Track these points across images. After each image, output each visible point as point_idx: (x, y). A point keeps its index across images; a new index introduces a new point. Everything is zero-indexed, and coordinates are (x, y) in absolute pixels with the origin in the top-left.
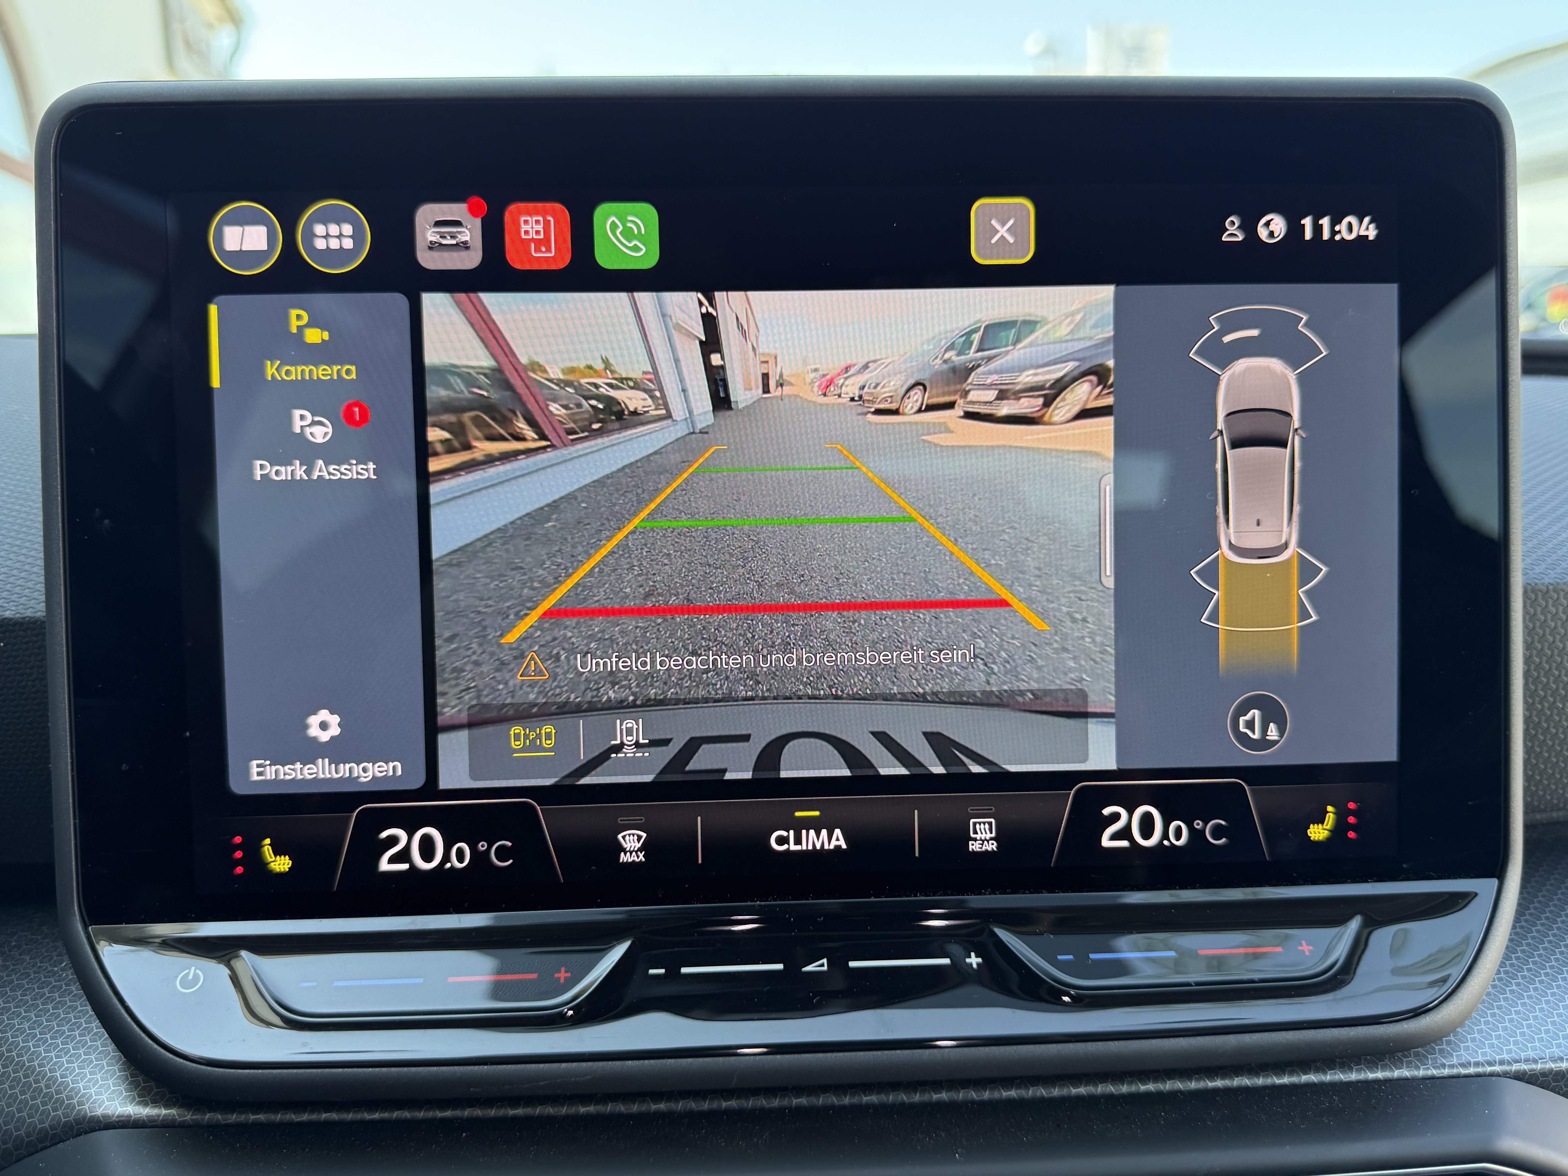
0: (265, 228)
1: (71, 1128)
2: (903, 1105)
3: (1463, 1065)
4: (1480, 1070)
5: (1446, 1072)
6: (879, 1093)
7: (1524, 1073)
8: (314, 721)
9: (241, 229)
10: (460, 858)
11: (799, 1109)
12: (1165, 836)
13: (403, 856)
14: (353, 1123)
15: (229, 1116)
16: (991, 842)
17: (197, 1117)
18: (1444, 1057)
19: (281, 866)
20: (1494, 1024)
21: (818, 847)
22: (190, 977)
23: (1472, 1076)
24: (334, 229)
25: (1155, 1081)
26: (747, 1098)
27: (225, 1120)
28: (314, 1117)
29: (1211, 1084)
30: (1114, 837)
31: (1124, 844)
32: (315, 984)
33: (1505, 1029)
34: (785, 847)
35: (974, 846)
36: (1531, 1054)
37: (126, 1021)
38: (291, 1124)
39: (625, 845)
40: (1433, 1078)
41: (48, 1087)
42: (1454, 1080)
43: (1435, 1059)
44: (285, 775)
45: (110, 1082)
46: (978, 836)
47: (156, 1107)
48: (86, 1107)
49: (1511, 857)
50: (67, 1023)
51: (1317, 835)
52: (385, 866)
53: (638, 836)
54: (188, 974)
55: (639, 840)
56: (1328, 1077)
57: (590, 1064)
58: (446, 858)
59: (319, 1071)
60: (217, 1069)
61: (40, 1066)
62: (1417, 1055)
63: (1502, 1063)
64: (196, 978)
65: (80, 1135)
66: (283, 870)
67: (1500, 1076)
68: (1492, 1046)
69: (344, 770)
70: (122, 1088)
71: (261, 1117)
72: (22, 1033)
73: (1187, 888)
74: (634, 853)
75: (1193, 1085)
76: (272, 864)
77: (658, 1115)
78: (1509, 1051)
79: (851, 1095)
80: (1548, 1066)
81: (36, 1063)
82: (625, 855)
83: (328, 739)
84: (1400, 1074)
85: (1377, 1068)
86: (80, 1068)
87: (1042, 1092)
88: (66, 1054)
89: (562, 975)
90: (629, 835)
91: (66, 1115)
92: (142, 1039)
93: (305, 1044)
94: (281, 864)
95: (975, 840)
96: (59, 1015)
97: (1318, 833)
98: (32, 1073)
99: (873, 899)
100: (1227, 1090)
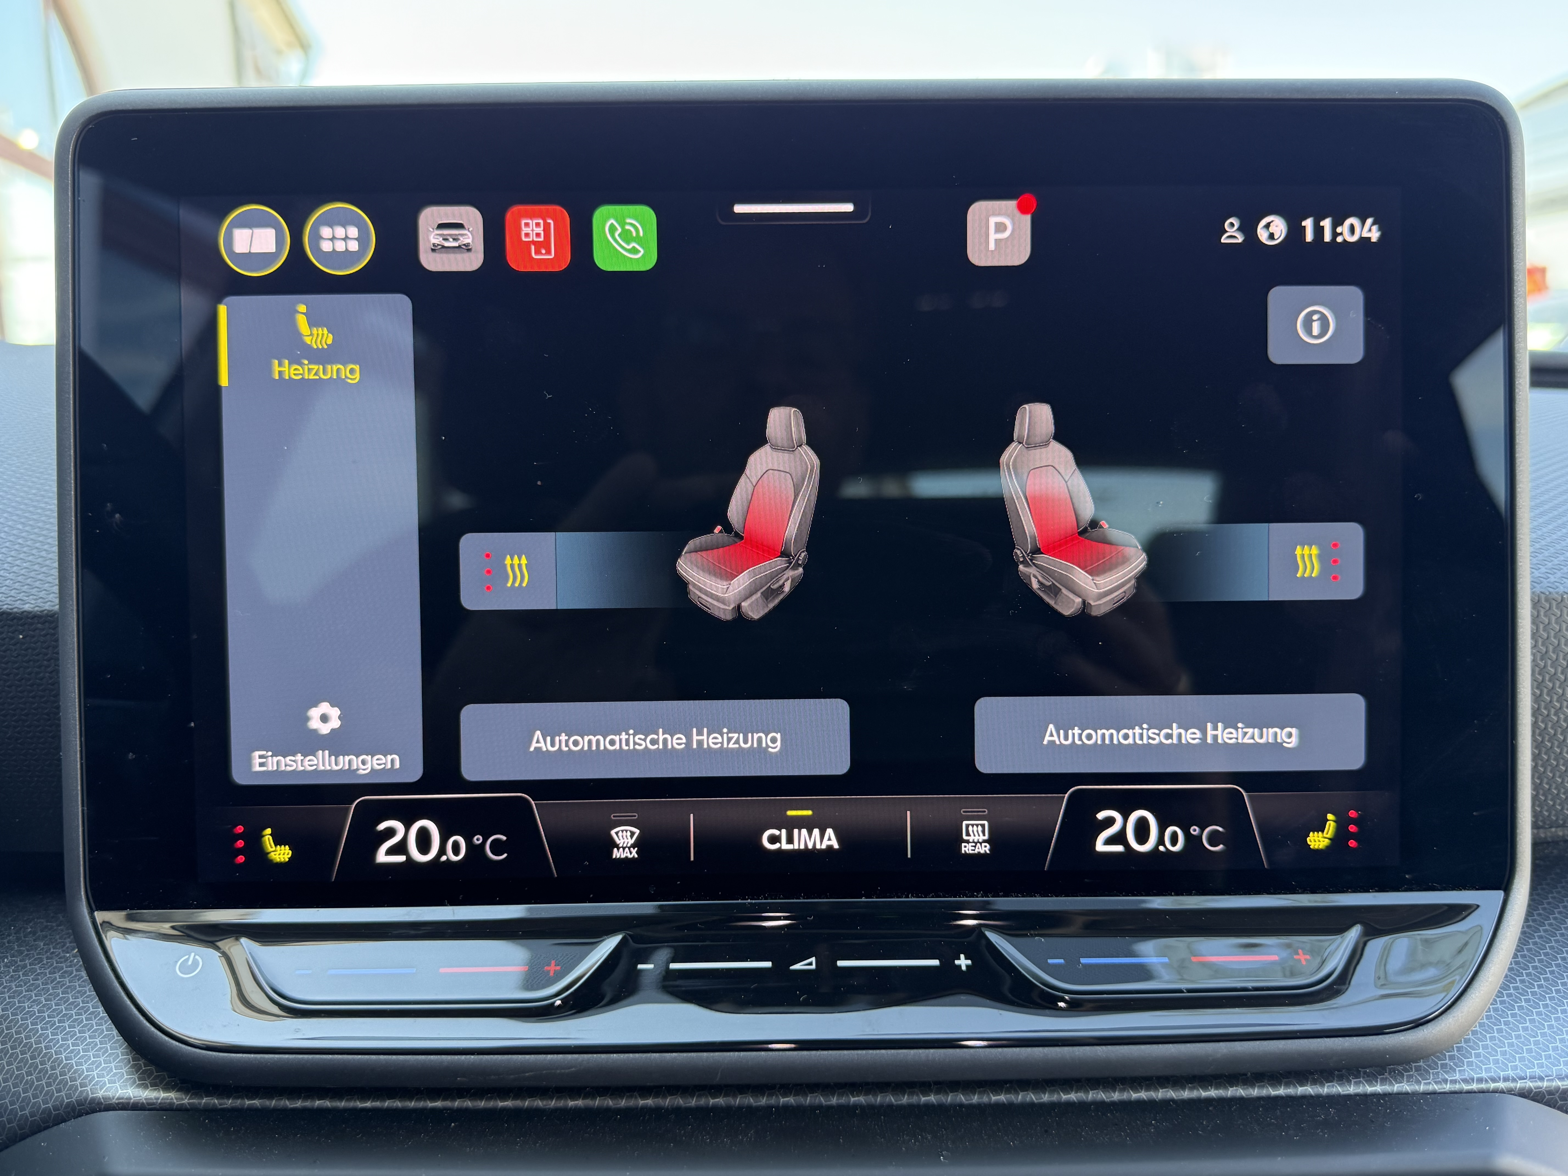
0: (274, 231)
1: (74, 1109)
2: (890, 1106)
3: (1465, 1081)
4: (1483, 1086)
5: (1448, 1087)
6: (866, 1094)
7: (1530, 1091)
8: (315, 713)
9: (251, 231)
10: (456, 851)
11: (786, 1108)
12: (1161, 841)
13: (400, 848)
14: (345, 1110)
15: (226, 1101)
16: (983, 844)
17: (195, 1101)
18: (1446, 1072)
19: (281, 856)
20: (1500, 1040)
21: (810, 846)
22: (190, 963)
23: (1475, 1092)
24: (340, 232)
25: (1148, 1089)
26: (735, 1096)
27: (220, 1105)
28: (308, 1104)
29: (1204, 1094)
30: (1109, 841)
31: (1119, 848)
32: (310, 972)
33: (1511, 1045)
34: (777, 846)
35: (966, 849)
36: (1537, 1071)
37: (126, 1004)
38: (285, 1111)
39: (618, 841)
40: (1434, 1093)
41: (53, 1068)
42: (1456, 1095)
43: (1437, 1073)
44: (286, 766)
45: (113, 1065)
46: (971, 839)
47: (155, 1089)
48: (88, 1088)
49: (1518, 869)
50: (76, 1007)
51: (1317, 843)
52: (382, 857)
53: (630, 831)
54: (188, 959)
55: (632, 837)
56: (1326, 1090)
57: (576, 1056)
58: (442, 851)
59: (310, 1056)
60: (211, 1053)
61: (47, 1048)
62: (1418, 1069)
63: (1506, 1079)
64: (195, 963)
65: (80, 1115)
66: (283, 860)
67: (1504, 1093)
68: (1496, 1062)
69: (343, 762)
70: (123, 1071)
71: (256, 1103)
72: (31, 1016)
73: (1182, 895)
74: (627, 849)
75: (1186, 1094)
76: (272, 854)
77: (645, 1110)
78: (1515, 1068)
79: (838, 1095)
80: (1554, 1084)
81: (43, 1045)
82: (618, 849)
83: (329, 732)
84: (1400, 1089)
85: (1377, 1082)
86: (84, 1050)
87: (1031, 1097)
88: (72, 1037)
89: (552, 968)
90: (622, 831)
91: (69, 1096)
92: (140, 1022)
93: (297, 1031)
94: (281, 854)
95: (968, 842)
96: (68, 1000)
97: (1318, 841)
98: (39, 1055)
99: (864, 899)
100: (1221, 1101)
